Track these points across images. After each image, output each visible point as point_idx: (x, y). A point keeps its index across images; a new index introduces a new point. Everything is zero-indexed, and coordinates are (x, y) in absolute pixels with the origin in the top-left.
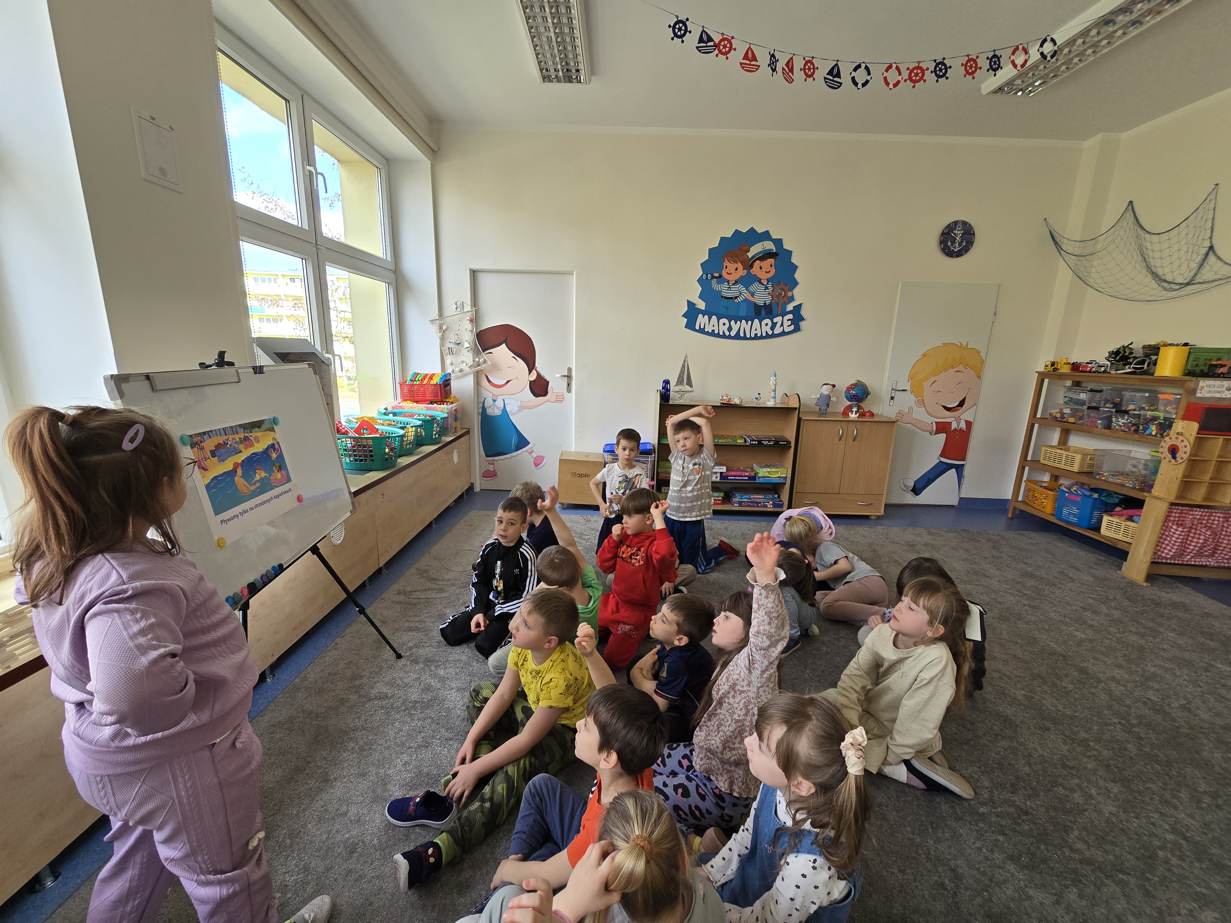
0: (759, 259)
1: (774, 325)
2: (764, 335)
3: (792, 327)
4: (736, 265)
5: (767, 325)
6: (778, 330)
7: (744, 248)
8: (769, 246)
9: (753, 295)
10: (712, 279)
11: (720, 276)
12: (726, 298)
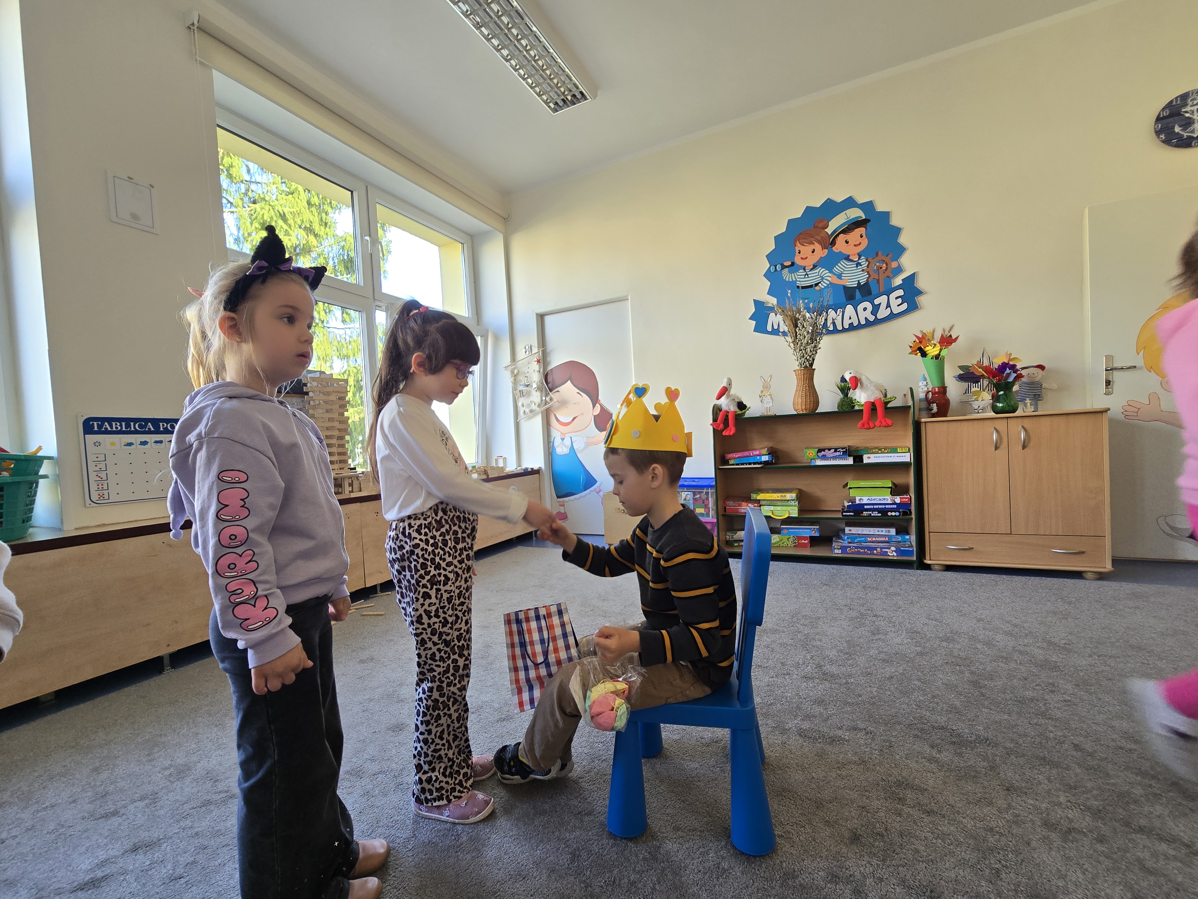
0: (844, 232)
1: (876, 309)
2: (863, 322)
3: (905, 306)
4: (811, 247)
5: (865, 309)
6: (883, 313)
7: (820, 225)
8: (856, 213)
9: (839, 276)
10: (782, 269)
11: (793, 264)
12: (803, 288)
